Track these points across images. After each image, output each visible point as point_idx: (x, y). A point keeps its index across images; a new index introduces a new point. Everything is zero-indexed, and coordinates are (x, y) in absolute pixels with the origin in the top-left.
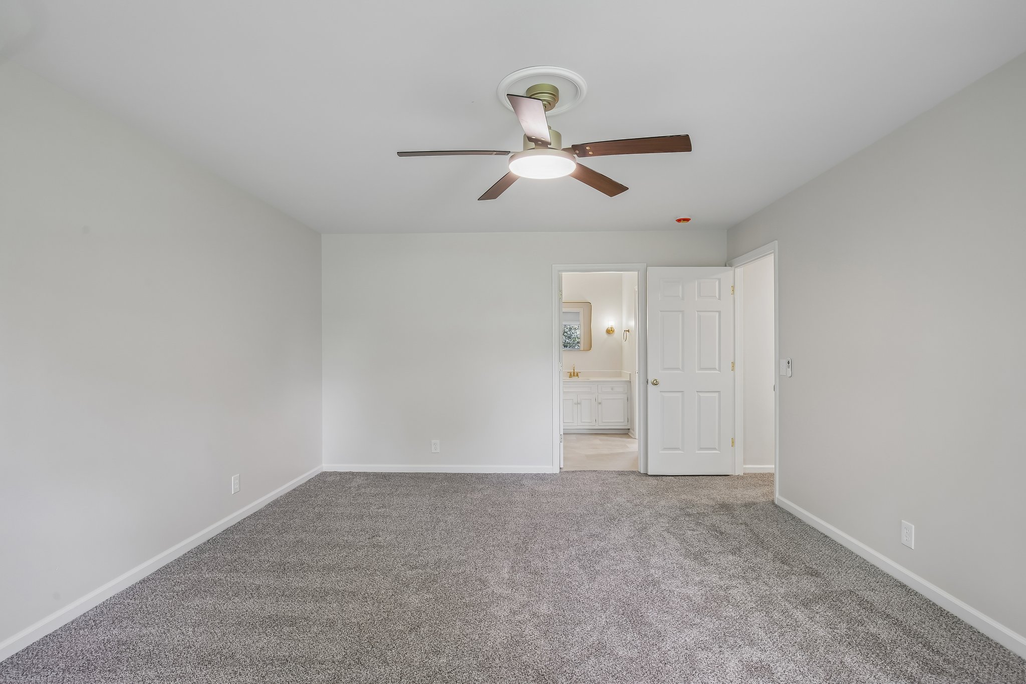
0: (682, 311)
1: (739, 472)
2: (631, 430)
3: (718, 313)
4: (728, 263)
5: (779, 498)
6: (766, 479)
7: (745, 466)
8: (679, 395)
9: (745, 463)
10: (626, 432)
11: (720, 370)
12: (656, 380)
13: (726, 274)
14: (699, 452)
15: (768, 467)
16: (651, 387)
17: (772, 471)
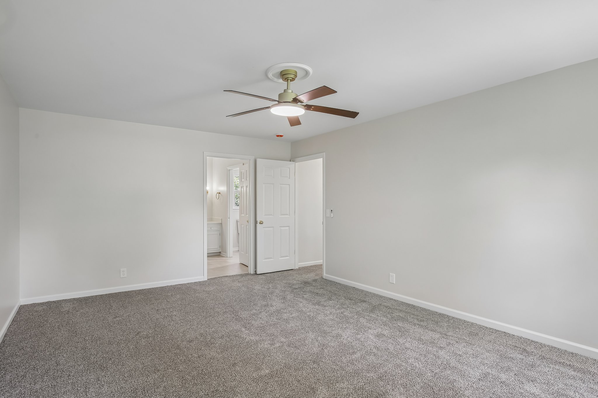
0: (273, 184)
1: (297, 267)
2: (222, 253)
3: (288, 185)
4: (292, 159)
5: (325, 275)
6: (319, 267)
7: (299, 264)
8: (272, 229)
10: (219, 254)
11: (289, 215)
12: (262, 221)
13: (292, 165)
14: (281, 259)
15: (319, 262)
16: (258, 225)
17: (322, 263)
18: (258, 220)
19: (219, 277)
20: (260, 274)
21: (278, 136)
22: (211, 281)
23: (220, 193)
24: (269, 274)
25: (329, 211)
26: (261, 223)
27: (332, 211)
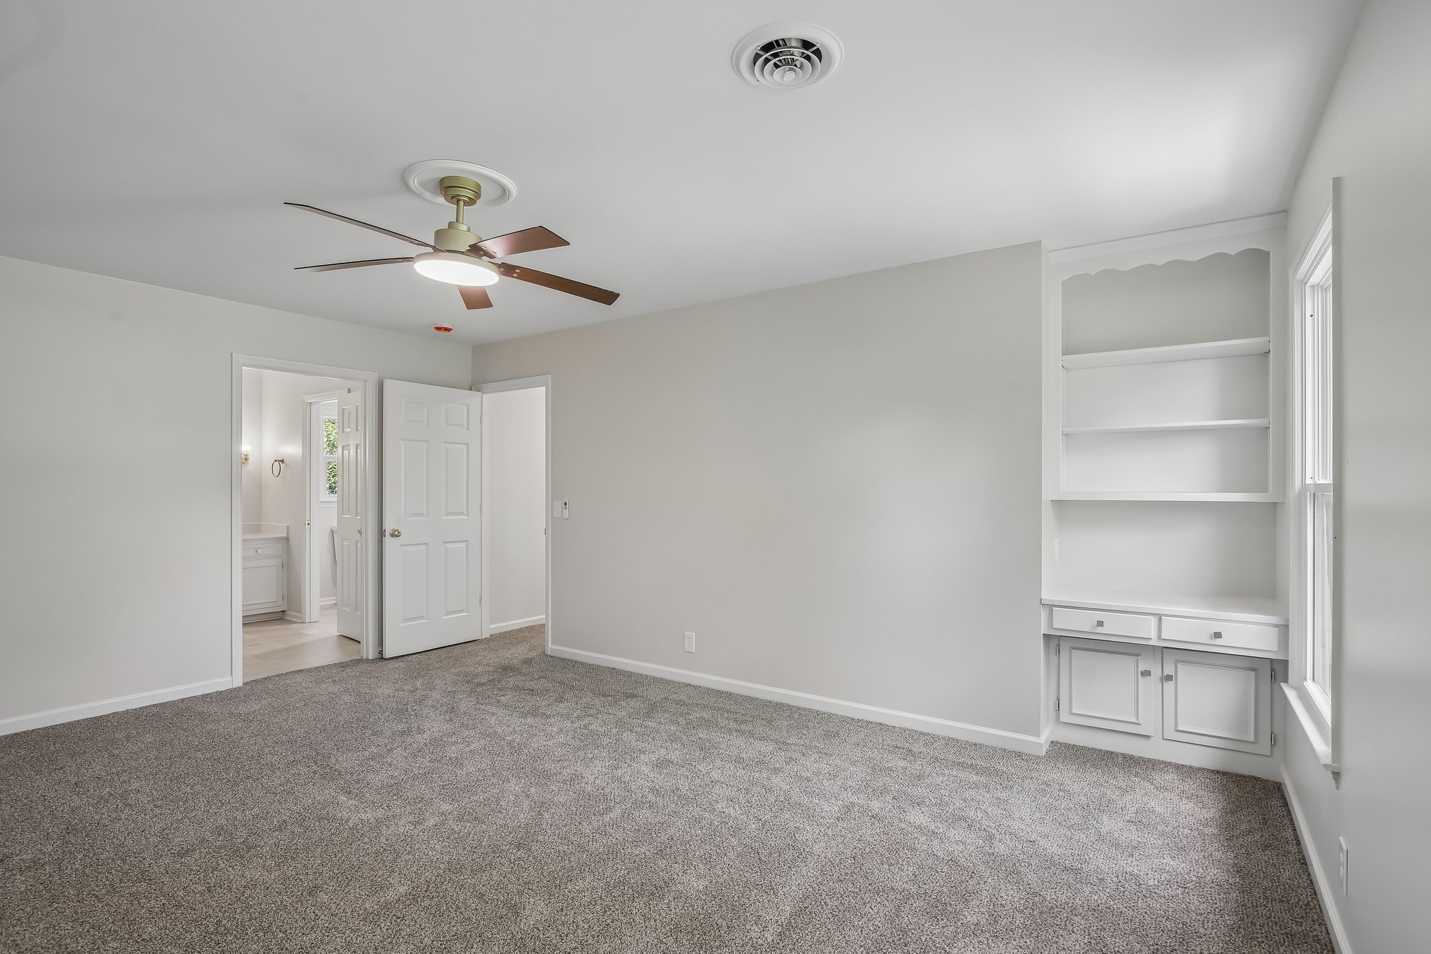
0: (427, 441)
1: (486, 635)
2: (288, 612)
3: (464, 446)
4: (475, 386)
5: (551, 647)
6: (538, 630)
7: (491, 626)
8: (423, 548)
9: (491, 624)
10: (280, 616)
11: (466, 515)
12: (397, 530)
13: (473, 398)
14: (445, 617)
15: (538, 619)
16: (388, 540)
17: (543, 622)
18: (389, 527)
19: (278, 676)
20: (392, 658)
21: (439, 329)
22: (252, 688)
23: (282, 461)
24: (415, 656)
25: (559, 504)
26: (396, 534)
27: (566, 504)
